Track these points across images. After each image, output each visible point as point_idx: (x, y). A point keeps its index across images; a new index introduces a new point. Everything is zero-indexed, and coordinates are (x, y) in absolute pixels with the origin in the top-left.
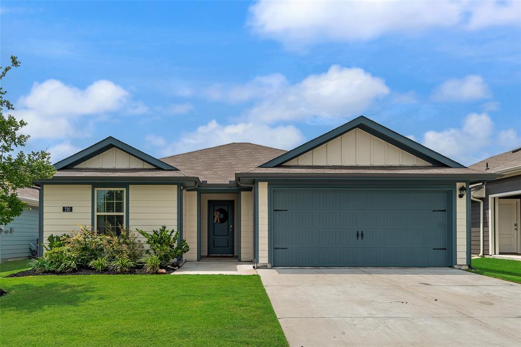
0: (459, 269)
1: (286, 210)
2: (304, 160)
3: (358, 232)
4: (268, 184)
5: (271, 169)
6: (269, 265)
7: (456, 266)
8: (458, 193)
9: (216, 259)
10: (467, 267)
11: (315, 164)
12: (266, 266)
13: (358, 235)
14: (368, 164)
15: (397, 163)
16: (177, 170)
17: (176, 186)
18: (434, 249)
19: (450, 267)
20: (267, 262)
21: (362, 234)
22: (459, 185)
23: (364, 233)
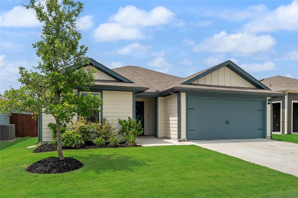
0: (268, 139)
1: (193, 109)
2: (201, 81)
3: (226, 121)
4: (186, 94)
5: (187, 85)
6: (186, 140)
7: (266, 138)
8: (268, 102)
9: (141, 137)
10: (270, 138)
11: (206, 84)
12: (185, 140)
13: (227, 122)
14: (229, 85)
15: (241, 86)
16: (132, 82)
17: (132, 92)
18: (257, 129)
19: (264, 138)
20: (185, 138)
21: (228, 122)
22: (268, 98)
23: (229, 121)
